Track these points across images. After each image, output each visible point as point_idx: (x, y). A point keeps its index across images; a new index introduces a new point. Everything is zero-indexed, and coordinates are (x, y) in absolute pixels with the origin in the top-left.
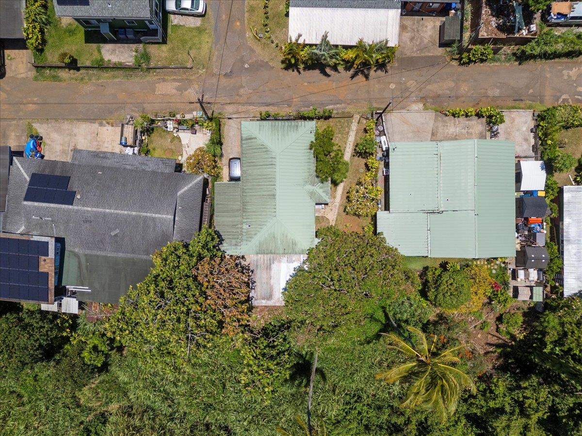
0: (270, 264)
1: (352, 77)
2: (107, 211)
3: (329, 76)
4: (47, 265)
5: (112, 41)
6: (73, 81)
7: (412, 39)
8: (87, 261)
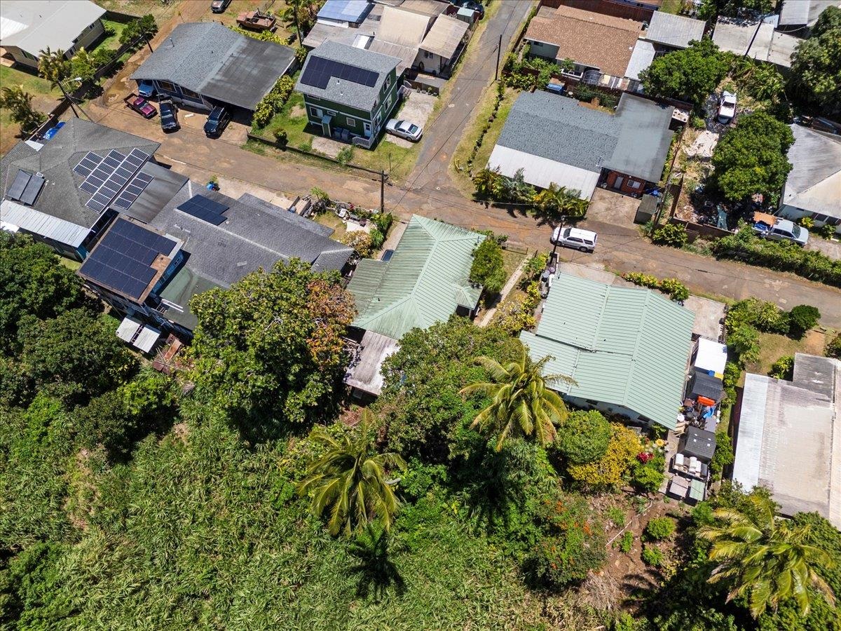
0: (384, 346)
1: (539, 225)
2: (247, 240)
3: (515, 217)
4: (161, 265)
5: (327, 136)
6: (274, 159)
7: (608, 209)
8: (197, 283)
